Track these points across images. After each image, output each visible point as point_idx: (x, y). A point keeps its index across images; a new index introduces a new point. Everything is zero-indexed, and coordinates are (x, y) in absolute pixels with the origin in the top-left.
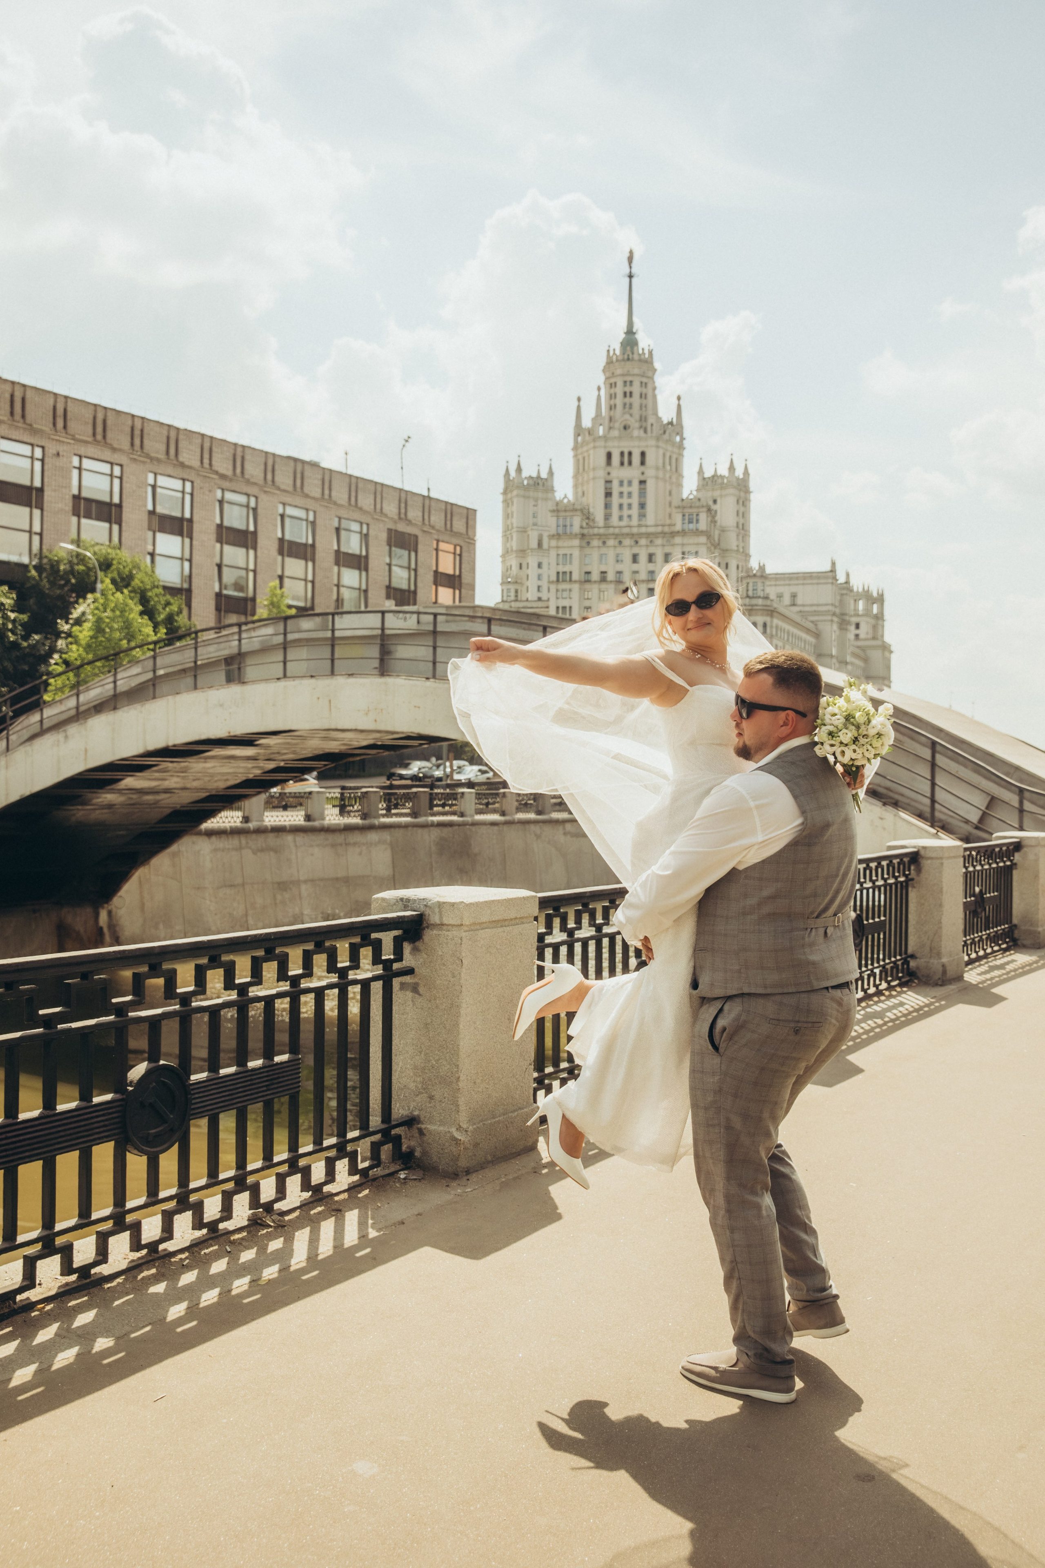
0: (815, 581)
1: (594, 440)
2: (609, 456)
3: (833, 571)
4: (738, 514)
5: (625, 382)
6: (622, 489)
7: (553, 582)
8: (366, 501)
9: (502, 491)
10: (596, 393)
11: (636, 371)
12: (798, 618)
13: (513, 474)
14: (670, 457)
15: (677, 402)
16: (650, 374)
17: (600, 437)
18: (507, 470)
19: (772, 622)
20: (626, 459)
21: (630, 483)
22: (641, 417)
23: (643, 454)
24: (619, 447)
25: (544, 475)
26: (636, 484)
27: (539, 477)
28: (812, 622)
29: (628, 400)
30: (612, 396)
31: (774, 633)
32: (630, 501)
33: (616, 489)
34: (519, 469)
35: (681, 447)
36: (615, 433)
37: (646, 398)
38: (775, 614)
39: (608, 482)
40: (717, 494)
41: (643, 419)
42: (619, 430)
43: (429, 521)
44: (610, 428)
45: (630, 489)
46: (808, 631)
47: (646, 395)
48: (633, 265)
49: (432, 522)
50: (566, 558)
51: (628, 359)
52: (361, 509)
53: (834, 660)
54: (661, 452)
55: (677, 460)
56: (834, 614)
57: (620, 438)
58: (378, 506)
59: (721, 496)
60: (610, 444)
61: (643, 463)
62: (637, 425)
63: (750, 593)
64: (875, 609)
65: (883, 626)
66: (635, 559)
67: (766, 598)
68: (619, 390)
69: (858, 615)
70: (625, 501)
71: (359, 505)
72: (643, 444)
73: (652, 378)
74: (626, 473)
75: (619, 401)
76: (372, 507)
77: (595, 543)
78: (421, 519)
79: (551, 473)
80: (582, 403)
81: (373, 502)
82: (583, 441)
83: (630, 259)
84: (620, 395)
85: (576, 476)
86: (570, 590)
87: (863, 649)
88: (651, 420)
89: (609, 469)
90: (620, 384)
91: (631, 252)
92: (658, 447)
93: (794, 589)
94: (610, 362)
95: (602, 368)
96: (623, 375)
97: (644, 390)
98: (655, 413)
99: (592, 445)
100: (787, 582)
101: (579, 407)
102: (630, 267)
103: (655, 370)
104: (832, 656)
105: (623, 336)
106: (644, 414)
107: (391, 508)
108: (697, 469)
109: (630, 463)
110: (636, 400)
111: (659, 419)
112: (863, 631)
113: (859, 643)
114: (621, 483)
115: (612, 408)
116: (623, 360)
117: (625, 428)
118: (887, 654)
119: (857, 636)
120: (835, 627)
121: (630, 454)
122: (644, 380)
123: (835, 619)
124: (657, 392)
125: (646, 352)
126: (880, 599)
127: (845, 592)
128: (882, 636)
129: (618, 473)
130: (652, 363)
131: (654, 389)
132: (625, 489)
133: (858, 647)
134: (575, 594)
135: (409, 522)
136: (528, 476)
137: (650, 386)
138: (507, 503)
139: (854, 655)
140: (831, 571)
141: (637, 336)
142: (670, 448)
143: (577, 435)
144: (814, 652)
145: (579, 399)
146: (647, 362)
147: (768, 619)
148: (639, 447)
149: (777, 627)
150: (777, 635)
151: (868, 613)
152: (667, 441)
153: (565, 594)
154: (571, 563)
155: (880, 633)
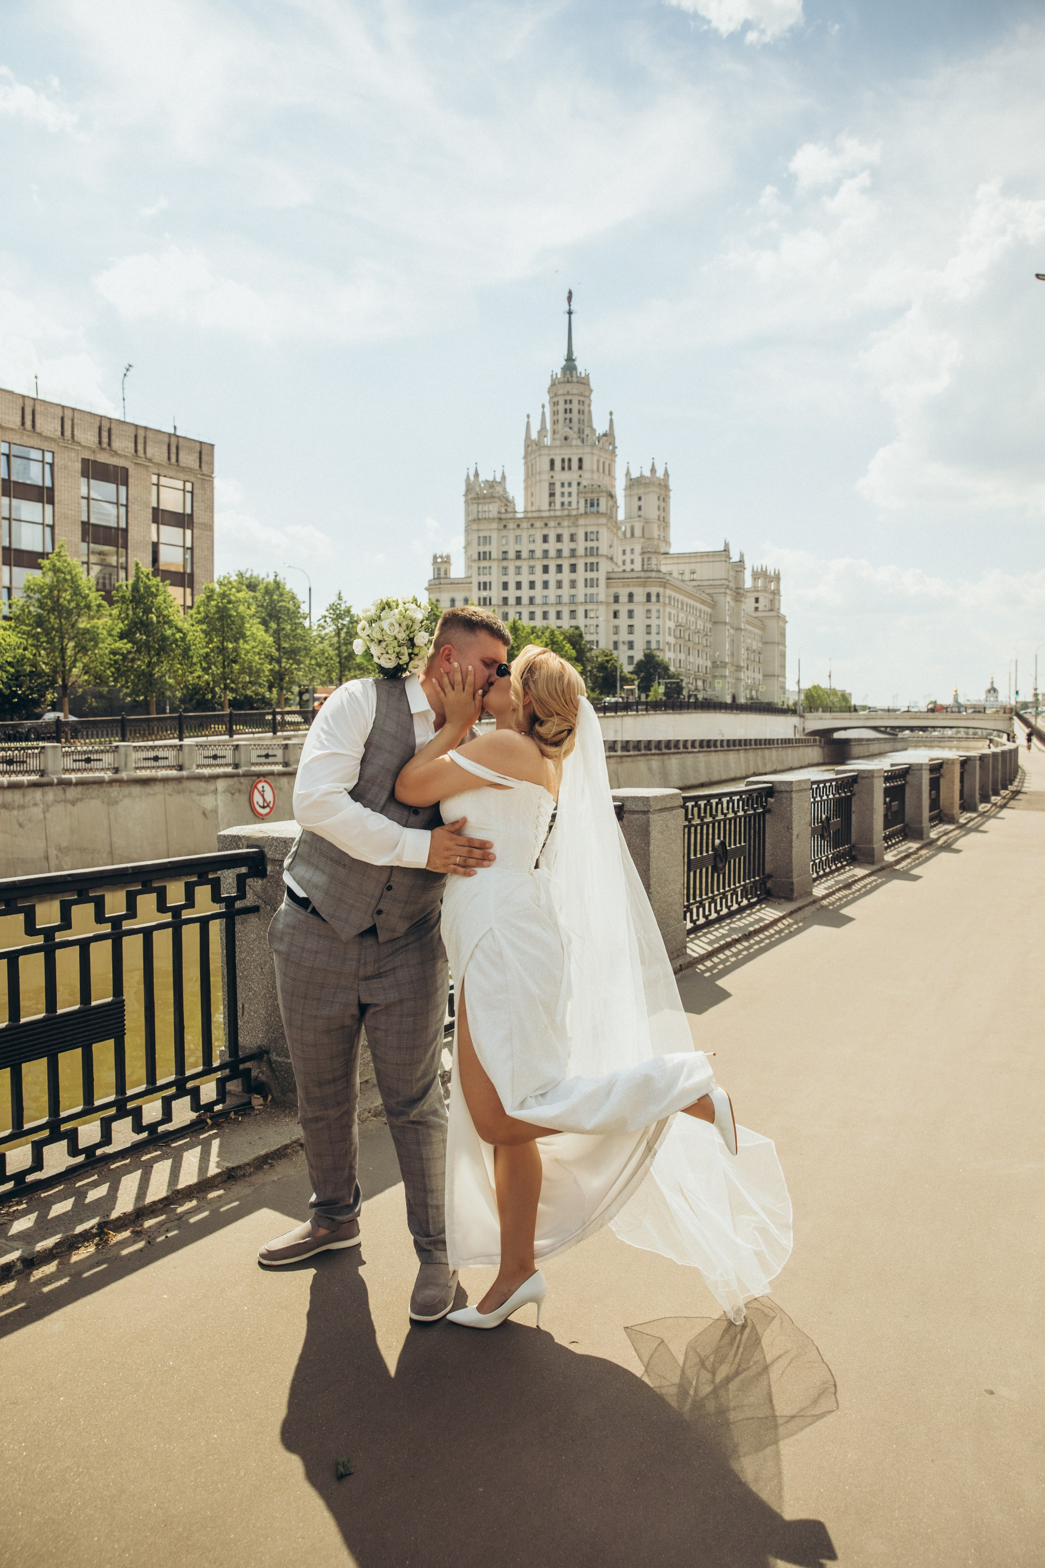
0: (711, 559)
1: (539, 449)
2: (552, 462)
3: (726, 550)
4: (659, 509)
5: (566, 402)
6: (563, 490)
7: (475, 561)
8: (49, 426)
9: (463, 493)
10: (541, 410)
11: (575, 391)
12: (693, 591)
13: (472, 478)
14: (604, 463)
15: (609, 417)
16: (587, 394)
17: (544, 447)
18: (468, 476)
19: (665, 592)
20: (566, 465)
21: (570, 485)
22: (579, 429)
23: (580, 460)
24: (560, 454)
25: (498, 479)
26: (574, 485)
27: (494, 481)
28: (708, 594)
29: (568, 416)
30: (555, 413)
31: (667, 602)
32: (570, 499)
33: (558, 490)
34: (477, 475)
35: (613, 452)
36: (558, 443)
37: (583, 414)
38: (668, 585)
39: (552, 485)
40: (641, 491)
41: (580, 431)
42: (560, 440)
43: (145, 452)
44: (554, 439)
45: (570, 490)
46: (703, 602)
47: (583, 411)
48: (572, 303)
49: (149, 455)
50: (486, 540)
51: (568, 382)
52: (40, 434)
53: (728, 627)
54: (595, 458)
55: (609, 465)
56: (728, 587)
57: (561, 446)
58: (68, 433)
59: (645, 493)
60: (553, 452)
61: (580, 468)
62: (575, 436)
63: (645, 567)
64: (773, 586)
65: (779, 601)
66: (545, 539)
67: (659, 571)
68: (561, 407)
69: (758, 591)
70: (566, 500)
71: (38, 429)
72: (580, 451)
73: (589, 397)
74: (566, 476)
75: (561, 416)
76: (59, 433)
77: (511, 525)
78: (133, 451)
79: (504, 477)
80: (531, 419)
81: (60, 428)
82: (532, 451)
83: (570, 298)
84: (561, 411)
85: (526, 481)
86: (490, 568)
87: (760, 619)
88: (587, 431)
89: (552, 473)
90: (562, 402)
91: (570, 293)
92: (592, 454)
93: (693, 566)
94: (553, 385)
95: (547, 390)
96: (564, 395)
97: (582, 408)
98: (591, 427)
99: (538, 453)
100: (687, 561)
101: (528, 423)
102: (570, 305)
103: (592, 391)
104: (725, 623)
105: (564, 363)
106: (582, 427)
107: (87, 437)
108: (625, 472)
109: (570, 468)
110: (575, 416)
111: (593, 431)
112: (761, 605)
113: (758, 614)
114: (563, 485)
115: (555, 422)
116: (564, 382)
117: (566, 439)
118: (781, 623)
119: (756, 609)
120: (729, 599)
121: (570, 460)
122: (582, 399)
123: (728, 591)
124: (592, 408)
125: (583, 375)
126: (777, 578)
127: (739, 569)
128: (779, 609)
129: (561, 476)
130: (588, 385)
131: (589, 405)
132: (566, 489)
133: (756, 618)
134: (494, 570)
135: (115, 453)
136: (484, 479)
137: (586, 404)
138: (466, 502)
139: (748, 623)
140: (725, 550)
141: (576, 363)
142: (602, 454)
143: (527, 446)
144: (710, 620)
145: (528, 416)
146: (584, 382)
147: (661, 590)
148: (577, 454)
149: (670, 597)
150: (670, 604)
151: (765, 589)
152: (602, 448)
153: (487, 571)
154: (490, 544)
155: (777, 607)
